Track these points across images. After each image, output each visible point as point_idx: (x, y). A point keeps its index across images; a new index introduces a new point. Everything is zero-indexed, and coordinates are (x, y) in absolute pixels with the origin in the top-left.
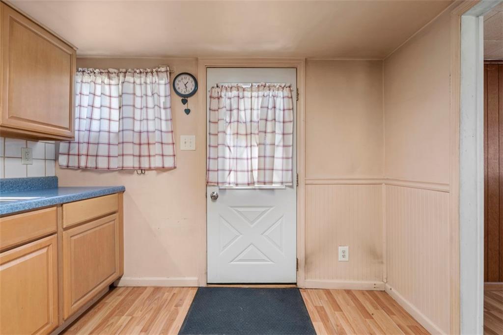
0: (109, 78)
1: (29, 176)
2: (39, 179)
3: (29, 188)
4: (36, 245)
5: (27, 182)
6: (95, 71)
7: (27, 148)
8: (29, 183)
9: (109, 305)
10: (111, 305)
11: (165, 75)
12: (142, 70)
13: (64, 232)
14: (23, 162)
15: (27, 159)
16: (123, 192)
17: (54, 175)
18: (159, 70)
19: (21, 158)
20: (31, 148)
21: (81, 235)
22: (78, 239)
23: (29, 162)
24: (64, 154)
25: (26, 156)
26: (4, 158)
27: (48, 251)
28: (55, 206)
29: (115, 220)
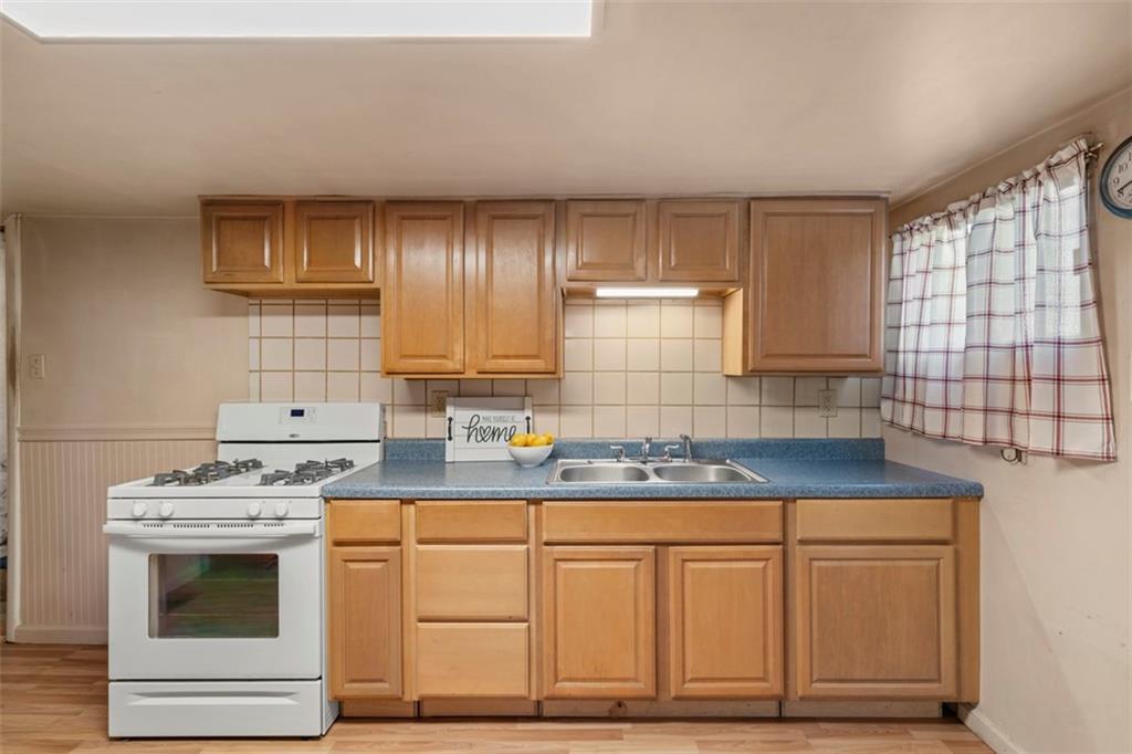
0: (952, 226)
1: (831, 436)
2: (846, 442)
3: (828, 456)
4: (744, 552)
5: (825, 446)
6: (925, 223)
7: (828, 389)
8: (829, 448)
9: (905, 742)
10: (910, 745)
11: (1072, 167)
13: (798, 547)
14: (821, 414)
15: (827, 408)
16: (980, 498)
17: (879, 436)
18: (1054, 161)
19: (818, 407)
20: (835, 390)
21: (835, 563)
22: (827, 567)
23: (831, 413)
24: (888, 398)
25: (827, 403)
26: (794, 407)
27: (765, 568)
28: (778, 499)
29: (939, 559)
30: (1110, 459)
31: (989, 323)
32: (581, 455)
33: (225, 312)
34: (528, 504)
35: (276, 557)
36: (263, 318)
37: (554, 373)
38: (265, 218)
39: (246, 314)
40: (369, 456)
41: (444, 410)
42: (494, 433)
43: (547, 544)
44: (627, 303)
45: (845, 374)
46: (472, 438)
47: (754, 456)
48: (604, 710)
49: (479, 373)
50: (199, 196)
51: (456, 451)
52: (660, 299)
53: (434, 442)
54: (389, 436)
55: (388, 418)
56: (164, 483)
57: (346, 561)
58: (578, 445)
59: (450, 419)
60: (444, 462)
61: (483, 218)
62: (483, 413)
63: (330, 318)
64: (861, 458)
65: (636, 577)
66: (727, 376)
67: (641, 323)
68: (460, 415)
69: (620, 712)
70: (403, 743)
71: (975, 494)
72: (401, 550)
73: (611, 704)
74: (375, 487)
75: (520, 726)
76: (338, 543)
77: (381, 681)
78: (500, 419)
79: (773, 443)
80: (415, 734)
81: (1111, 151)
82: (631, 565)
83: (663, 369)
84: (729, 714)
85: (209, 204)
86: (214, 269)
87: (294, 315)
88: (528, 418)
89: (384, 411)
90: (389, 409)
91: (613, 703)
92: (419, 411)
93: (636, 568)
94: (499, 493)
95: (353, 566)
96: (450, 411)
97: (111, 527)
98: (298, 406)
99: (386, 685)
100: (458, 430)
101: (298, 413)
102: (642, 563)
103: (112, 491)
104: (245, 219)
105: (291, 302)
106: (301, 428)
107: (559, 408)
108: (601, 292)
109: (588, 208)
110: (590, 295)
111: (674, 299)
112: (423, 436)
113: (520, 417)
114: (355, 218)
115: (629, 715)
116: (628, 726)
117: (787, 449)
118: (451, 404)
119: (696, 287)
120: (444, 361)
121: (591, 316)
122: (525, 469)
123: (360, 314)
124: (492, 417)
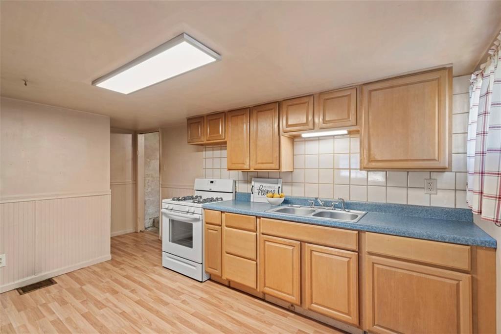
1: (432, 205)
2: (443, 210)
3: (429, 216)
5: (427, 211)
7: (430, 178)
13: (366, 255)
14: (425, 192)
15: (430, 189)
16: (495, 249)
19: (423, 188)
20: (436, 179)
22: (382, 269)
23: (433, 192)
25: (430, 186)
26: (407, 187)
27: (348, 262)
28: (357, 230)
29: (459, 281)
31: (484, 138)
32: (299, 203)
33: (198, 151)
34: (256, 218)
35: (192, 224)
36: (206, 152)
37: (279, 169)
38: (199, 122)
39: (202, 151)
40: (229, 197)
41: (251, 183)
42: (267, 192)
43: (263, 234)
44: (319, 139)
45: (443, 170)
46: (260, 193)
47: (381, 211)
48: (287, 305)
49: (255, 169)
50: (187, 118)
51: (255, 198)
52: (334, 136)
53: (247, 194)
54: (237, 191)
55: (237, 185)
56: (174, 200)
57: (208, 229)
58: (298, 199)
59: (253, 186)
60: (250, 201)
61: (255, 112)
62: (264, 185)
63: (214, 152)
64: (454, 219)
65: (293, 253)
67: (325, 147)
68: (257, 185)
69: (292, 308)
70: (221, 292)
72: (222, 228)
73: (289, 304)
74: (231, 208)
75: (256, 300)
76: (207, 223)
77: (216, 269)
78: (270, 187)
79: (393, 206)
80: (226, 291)
82: (291, 248)
83: (335, 168)
84: (339, 327)
85: (189, 119)
86: (189, 138)
88: (279, 187)
89: (235, 182)
90: (237, 182)
91: (290, 304)
92: (245, 183)
93: (292, 250)
94: (247, 213)
95: (209, 230)
96: (253, 183)
97: (163, 210)
98: (212, 180)
99: (217, 271)
100: (256, 191)
101: (212, 182)
102: (295, 248)
103: (163, 201)
104: (196, 123)
105: (212, 146)
106: (213, 187)
107: (292, 184)
108: (304, 135)
109: (290, 103)
110: (299, 136)
113: (276, 186)
114: (219, 118)
115: (296, 311)
116: (293, 315)
117: (402, 209)
118: (254, 181)
119: (345, 129)
121: (304, 145)
124: (267, 186)
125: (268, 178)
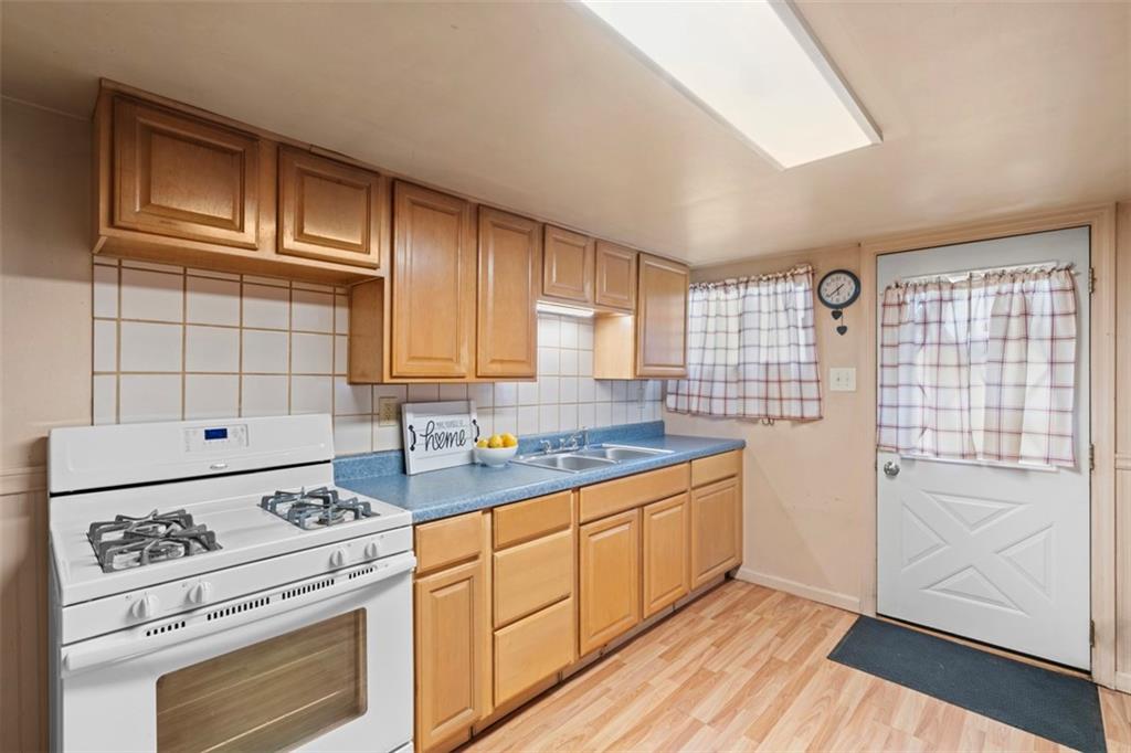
0: (726, 292)
2: (650, 425)
4: (675, 501)
5: (642, 428)
6: (709, 286)
7: (641, 389)
11: (805, 277)
12: (770, 276)
13: (692, 492)
14: (638, 406)
15: (641, 402)
16: (744, 448)
17: (660, 420)
18: (795, 272)
19: (637, 401)
22: (702, 502)
23: (642, 405)
24: (672, 394)
25: (641, 398)
26: (627, 402)
27: (682, 509)
28: (688, 461)
29: (734, 486)
30: (821, 418)
36: (124, 289)
42: (447, 439)
43: (582, 524)
46: (430, 446)
51: (419, 461)
53: (381, 455)
57: (433, 591)
59: (411, 427)
62: (436, 419)
65: (629, 535)
66: (597, 380)
68: (419, 422)
71: (741, 446)
72: (481, 563)
76: (421, 575)
78: (452, 424)
81: (823, 276)
82: (627, 527)
83: (562, 374)
86: (138, 210)
87: (185, 290)
88: (475, 422)
96: (409, 417)
100: (418, 439)
101: (216, 434)
102: (632, 523)
105: (181, 270)
107: (493, 410)
111: (569, 316)
112: (368, 450)
113: (466, 420)
116: (616, 656)
117: (626, 432)
118: (409, 411)
120: (449, 364)
122: (497, 470)
123: (291, 301)
124: (445, 423)
125: (439, 401)
